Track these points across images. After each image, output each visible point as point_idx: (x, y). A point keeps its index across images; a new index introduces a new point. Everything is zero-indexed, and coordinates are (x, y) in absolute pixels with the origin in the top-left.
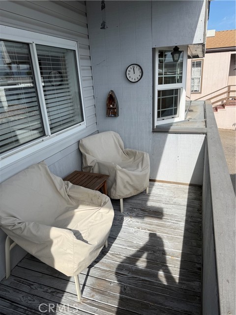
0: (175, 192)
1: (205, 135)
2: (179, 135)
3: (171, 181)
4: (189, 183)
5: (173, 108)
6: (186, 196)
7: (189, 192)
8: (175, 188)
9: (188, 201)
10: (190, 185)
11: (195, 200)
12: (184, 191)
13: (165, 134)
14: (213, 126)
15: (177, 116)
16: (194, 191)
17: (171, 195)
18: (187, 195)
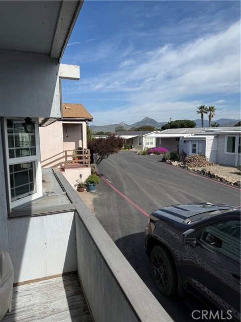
0: (49, 293)
1: (74, 212)
2: (44, 216)
3: (39, 277)
4: (61, 273)
5: (29, 183)
6: (63, 293)
7: (65, 286)
8: (46, 286)
9: (68, 300)
10: (64, 275)
11: (75, 295)
12: (58, 287)
13: (27, 218)
14: (77, 199)
15: (34, 191)
16: (70, 283)
17: (44, 300)
18: (64, 291)
